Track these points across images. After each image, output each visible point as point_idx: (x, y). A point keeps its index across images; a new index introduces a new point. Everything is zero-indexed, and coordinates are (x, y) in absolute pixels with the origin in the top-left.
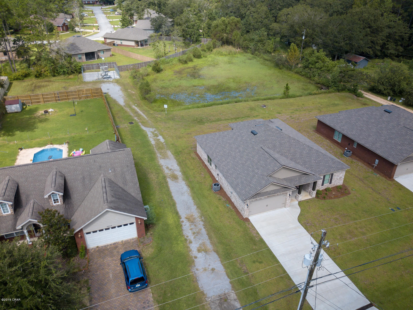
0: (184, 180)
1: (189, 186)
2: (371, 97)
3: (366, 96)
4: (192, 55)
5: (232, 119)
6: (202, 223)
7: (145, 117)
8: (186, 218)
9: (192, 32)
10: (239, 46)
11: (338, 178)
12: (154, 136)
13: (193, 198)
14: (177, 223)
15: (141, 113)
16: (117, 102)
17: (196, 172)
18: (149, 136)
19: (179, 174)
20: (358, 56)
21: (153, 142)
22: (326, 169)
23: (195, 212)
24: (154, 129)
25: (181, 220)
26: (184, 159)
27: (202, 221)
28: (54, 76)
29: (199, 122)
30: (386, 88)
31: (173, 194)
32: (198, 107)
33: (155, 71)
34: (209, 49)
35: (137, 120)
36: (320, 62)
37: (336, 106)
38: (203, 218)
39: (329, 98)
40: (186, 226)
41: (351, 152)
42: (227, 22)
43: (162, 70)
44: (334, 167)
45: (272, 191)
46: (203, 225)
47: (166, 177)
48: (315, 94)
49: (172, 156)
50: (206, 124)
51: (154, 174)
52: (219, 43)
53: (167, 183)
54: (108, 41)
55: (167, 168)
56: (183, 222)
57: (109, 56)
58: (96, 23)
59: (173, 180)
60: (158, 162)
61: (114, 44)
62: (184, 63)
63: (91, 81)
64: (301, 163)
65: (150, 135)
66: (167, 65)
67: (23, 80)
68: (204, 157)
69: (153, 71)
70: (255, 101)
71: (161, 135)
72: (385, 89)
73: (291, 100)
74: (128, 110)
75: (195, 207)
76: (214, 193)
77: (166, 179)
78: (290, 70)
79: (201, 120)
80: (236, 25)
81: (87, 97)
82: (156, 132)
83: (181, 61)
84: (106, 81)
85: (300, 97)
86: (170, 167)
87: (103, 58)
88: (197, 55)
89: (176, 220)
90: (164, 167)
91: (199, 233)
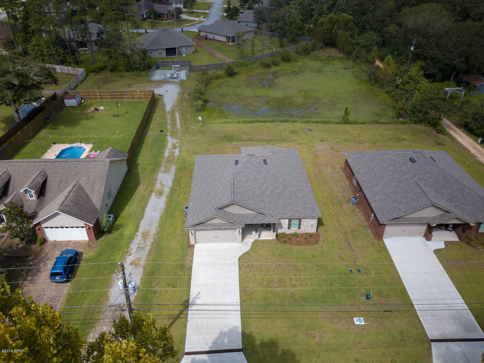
0: (167, 197)
1: (166, 203)
2: (460, 136)
3: (453, 133)
4: (280, 59)
5: (265, 140)
6: (152, 240)
7: (179, 127)
8: (142, 233)
9: (289, 31)
11: (309, 225)
12: (172, 149)
13: (161, 217)
14: (131, 235)
15: (178, 121)
16: (165, 106)
17: (183, 191)
19: (167, 190)
21: (167, 154)
23: (153, 230)
24: (177, 141)
25: (137, 234)
26: (183, 176)
27: (154, 239)
28: (128, 71)
29: (228, 139)
30: (479, 126)
31: (147, 209)
32: (238, 123)
33: (227, 74)
34: (306, 52)
35: (169, 128)
36: (412, 82)
37: (400, 141)
38: (156, 237)
39: (398, 129)
40: (137, 240)
41: (358, 200)
42: (334, 20)
43: (236, 74)
44: (302, 213)
45: (217, 223)
46: (152, 243)
47: (153, 191)
48: (384, 123)
49: (174, 171)
50: (234, 143)
51: (145, 186)
52: (320, 44)
53: (149, 196)
54: (202, 34)
55: (161, 182)
56: (137, 235)
57: (192, 52)
58: (208, 9)
59: (157, 196)
60: (157, 175)
61: (206, 38)
62: (265, 67)
63: (158, 80)
64: (267, 202)
65: (170, 145)
66: (246, 68)
67: (99, 72)
69: (225, 74)
70: (305, 122)
71: (179, 148)
72: (478, 128)
73: (348, 127)
74: (168, 116)
75: (157, 225)
76: (184, 215)
77: (152, 193)
78: (382, 88)
79: (232, 137)
80: (346, 24)
81: (140, 98)
82: (177, 144)
83: (263, 65)
84: (171, 82)
85: (363, 124)
86: (164, 182)
87: (184, 55)
88: (285, 58)
89: (132, 232)
90: (158, 182)
91: (143, 248)
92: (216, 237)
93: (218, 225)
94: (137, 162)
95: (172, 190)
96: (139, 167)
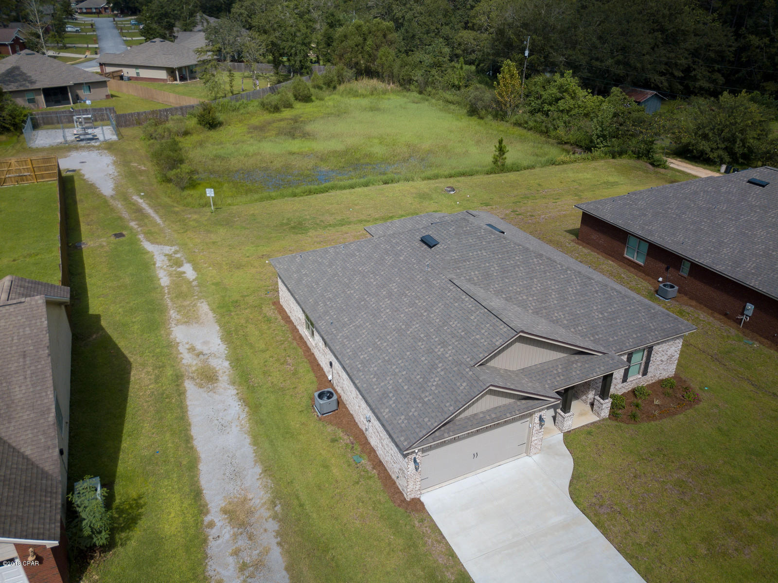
0: (233, 383)
1: (245, 401)
2: (684, 167)
3: (672, 165)
4: (290, 95)
5: (376, 219)
6: (273, 526)
7: (159, 220)
8: (225, 511)
10: (392, 78)
11: (665, 358)
12: (171, 266)
13: (255, 442)
14: (192, 531)
15: (150, 211)
16: (97, 188)
17: (272, 357)
18: (158, 264)
19: (222, 365)
20: (640, 89)
21: (164, 280)
22: (635, 336)
23: (255, 488)
24: (174, 249)
25: (207, 519)
26: (243, 321)
27: (275, 517)
29: (294, 228)
31: (194, 431)
32: (295, 195)
33: (204, 126)
34: (331, 85)
35: (136, 227)
37: (613, 186)
38: (278, 508)
39: (595, 169)
40: (219, 541)
41: (676, 288)
42: (365, 29)
43: (221, 124)
44: (655, 329)
45: (488, 411)
46: (278, 534)
47: (182, 376)
48: (564, 163)
49: (211, 314)
50: (312, 233)
51: (150, 369)
52: (349, 73)
53: (181, 394)
54: (109, 70)
55: (192, 349)
56: (211, 525)
57: (105, 97)
58: (96, 42)
59: (201, 386)
60: (169, 334)
61: (121, 78)
62: (272, 110)
63: (47, 146)
64: (565, 322)
65: (160, 261)
66: (235, 113)
68: (296, 314)
69: (199, 126)
70: (429, 179)
71: (189, 262)
73: (512, 176)
74: (119, 205)
75: (259, 469)
76: (320, 419)
77: (183, 382)
78: (502, 120)
79: (300, 223)
80: (385, 36)
81: (22, 178)
82: (178, 256)
83: (266, 107)
84: (83, 147)
85: (531, 169)
86: (199, 347)
87: (88, 102)
88: (301, 94)
89: (190, 519)
90: (181, 349)
91: (259, 565)
92: (475, 455)
93: (493, 416)
94: (91, 312)
95: (237, 361)
96: (103, 323)
